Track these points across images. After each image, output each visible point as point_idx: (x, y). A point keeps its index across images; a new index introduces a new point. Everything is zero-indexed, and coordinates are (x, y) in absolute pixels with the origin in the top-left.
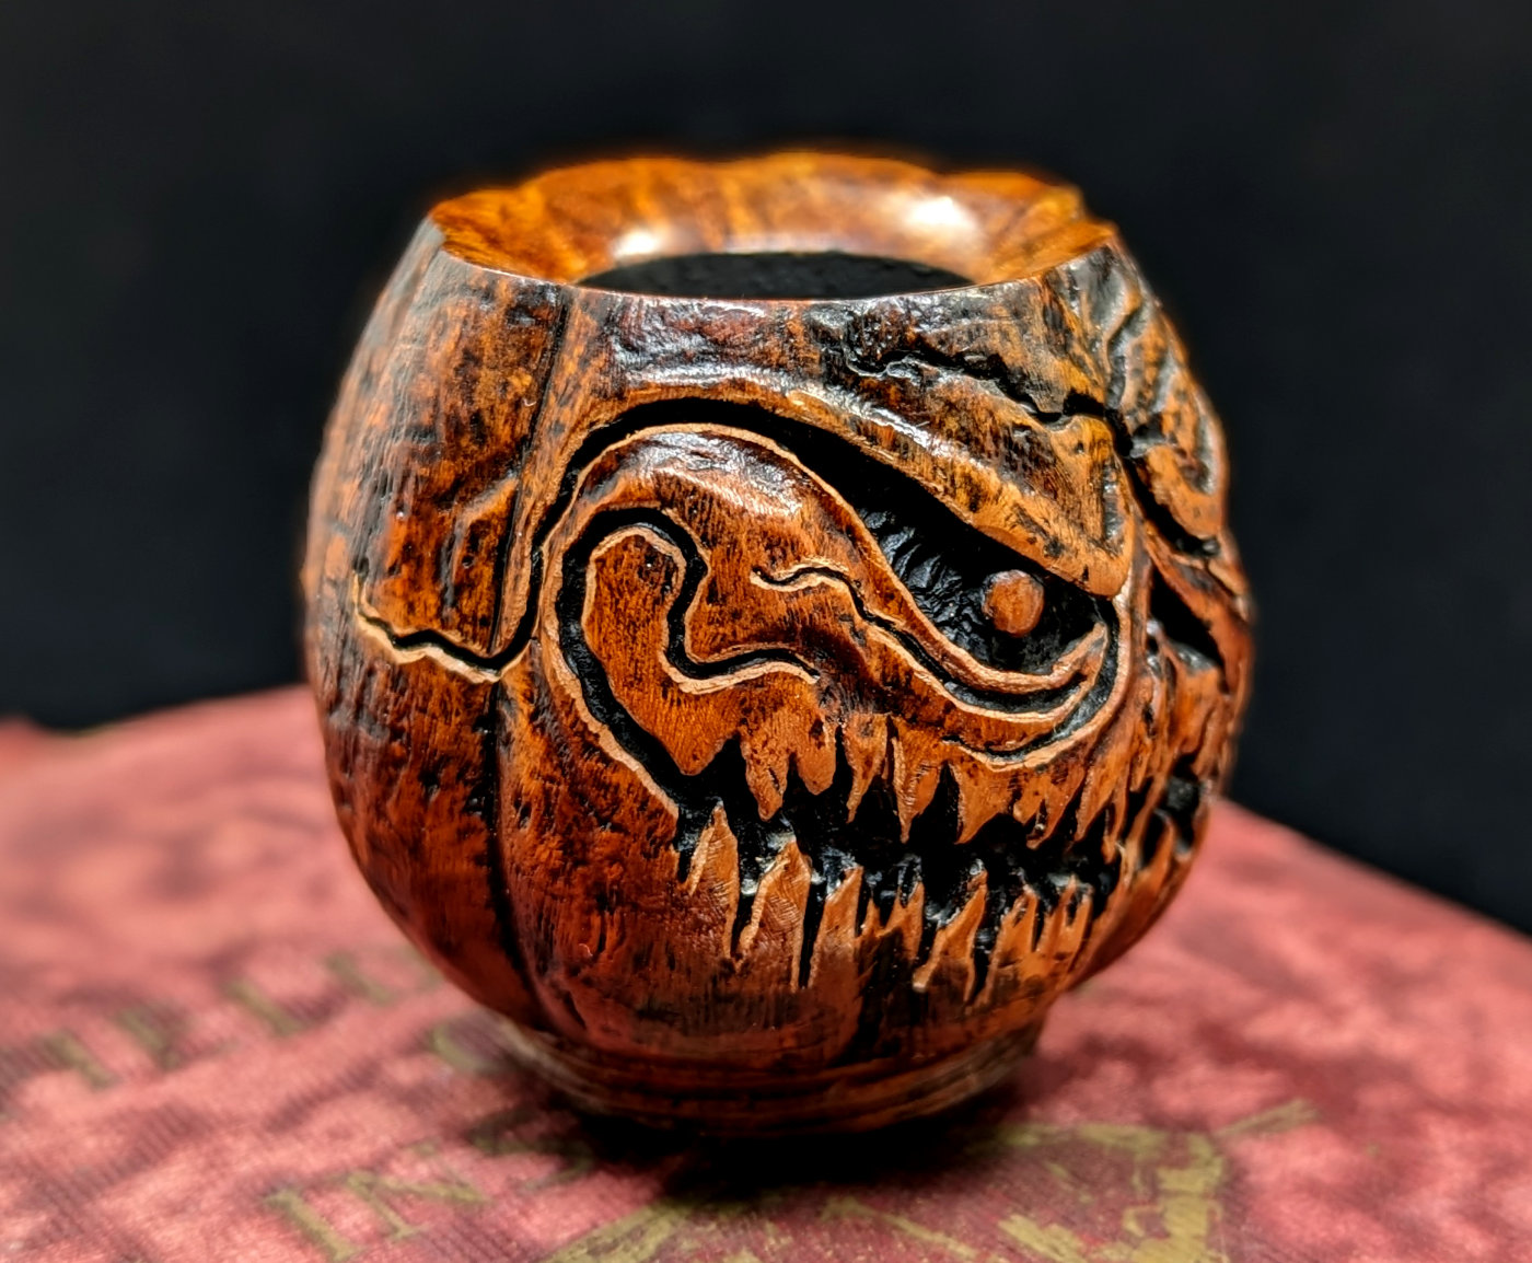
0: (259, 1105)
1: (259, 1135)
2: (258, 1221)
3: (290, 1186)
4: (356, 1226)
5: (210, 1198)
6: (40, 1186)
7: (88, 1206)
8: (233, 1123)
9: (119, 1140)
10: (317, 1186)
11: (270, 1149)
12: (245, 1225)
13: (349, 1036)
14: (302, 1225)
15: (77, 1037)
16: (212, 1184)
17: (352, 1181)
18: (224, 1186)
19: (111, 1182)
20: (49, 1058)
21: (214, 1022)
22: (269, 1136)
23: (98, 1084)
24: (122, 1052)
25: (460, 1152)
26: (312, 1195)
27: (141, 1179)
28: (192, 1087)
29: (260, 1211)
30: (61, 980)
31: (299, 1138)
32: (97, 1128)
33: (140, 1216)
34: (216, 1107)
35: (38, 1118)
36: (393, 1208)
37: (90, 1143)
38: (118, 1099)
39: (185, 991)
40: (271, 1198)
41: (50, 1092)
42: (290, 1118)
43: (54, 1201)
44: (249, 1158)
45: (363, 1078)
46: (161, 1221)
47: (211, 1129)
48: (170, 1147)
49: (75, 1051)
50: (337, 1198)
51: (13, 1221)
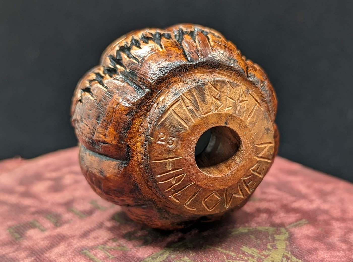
0: (78, 233)
1: (78, 239)
2: (80, 257)
3: (86, 249)
4: (101, 257)
5: (69, 252)
6: (32, 253)
7: (42, 256)
8: (73, 237)
9: (48, 242)
10: (92, 249)
11: (81, 242)
12: (77, 258)
13: (97, 218)
14: (89, 257)
15: (37, 221)
16: (69, 250)
17: (99, 247)
18: (71, 250)
19: (47, 251)
20: (32, 226)
21: (67, 216)
22: (81, 239)
23: (43, 230)
24: (48, 224)
25: (122, 240)
26: (91, 251)
27: (53, 249)
28: (64, 230)
29: (80, 255)
30: (33, 210)
31: (87, 239)
32: (43, 239)
33: (54, 257)
34: (69, 234)
35: (30, 238)
36: (109, 252)
37: (42, 243)
38: (47, 233)
39: (60, 210)
40: (82, 252)
41: (31, 232)
42: (85, 235)
43: (35, 255)
44: (77, 244)
45: (100, 226)
46: (58, 258)
47: (68, 238)
48: (59, 243)
49: (37, 224)
50: (96, 251)
51: (26, 260)
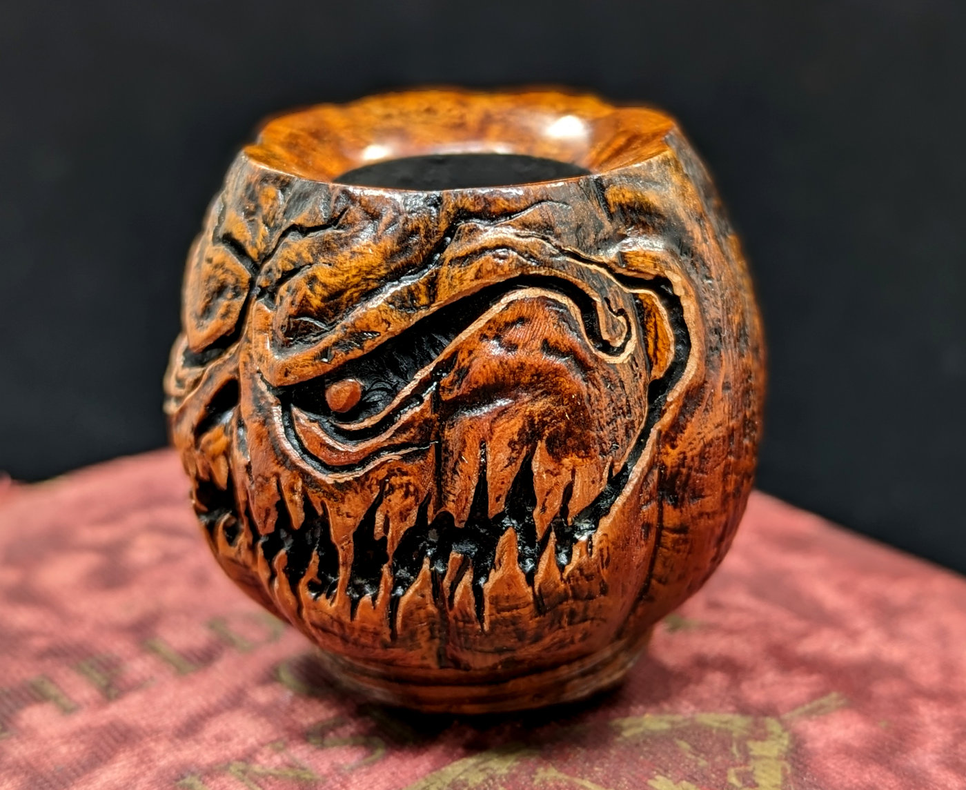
0: (170, 721)
1: (171, 740)
3: (193, 774)
5: (142, 783)
6: (33, 779)
8: (155, 733)
9: (82, 747)
10: (210, 772)
11: (179, 750)
13: (226, 673)
15: (52, 681)
16: (144, 774)
17: (232, 769)
18: (150, 775)
19: (79, 776)
20: (34, 695)
21: (138, 667)
22: (178, 741)
23: (67, 711)
24: (82, 690)
25: (300, 747)
26: (208, 779)
27: (97, 772)
28: (127, 710)
30: (39, 643)
31: (198, 742)
32: (67, 739)
34: (143, 723)
35: (29, 734)
37: (64, 750)
38: (80, 720)
39: (120, 647)
40: (181, 782)
41: (36, 716)
42: (190, 729)
44: (165, 756)
45: (236, 701)
47: (141, 738)
48: (115, 751)
49: (52, 690)
50: (224, 780)
